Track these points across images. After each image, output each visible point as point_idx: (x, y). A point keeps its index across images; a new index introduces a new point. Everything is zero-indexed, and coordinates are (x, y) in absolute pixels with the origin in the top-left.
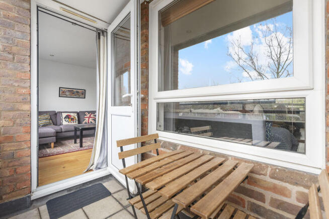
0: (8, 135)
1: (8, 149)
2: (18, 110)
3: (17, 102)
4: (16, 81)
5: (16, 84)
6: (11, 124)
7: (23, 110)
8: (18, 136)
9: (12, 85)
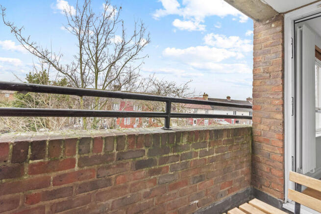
0: (265, 137)
1: (266, 149)
2: (273, 118)
3: (272, 112)
4: (272, 94)
5: (271, 97)
6: (268, 130)
7: (276, 119)
8: (273, 141)
9: (268, 98)
